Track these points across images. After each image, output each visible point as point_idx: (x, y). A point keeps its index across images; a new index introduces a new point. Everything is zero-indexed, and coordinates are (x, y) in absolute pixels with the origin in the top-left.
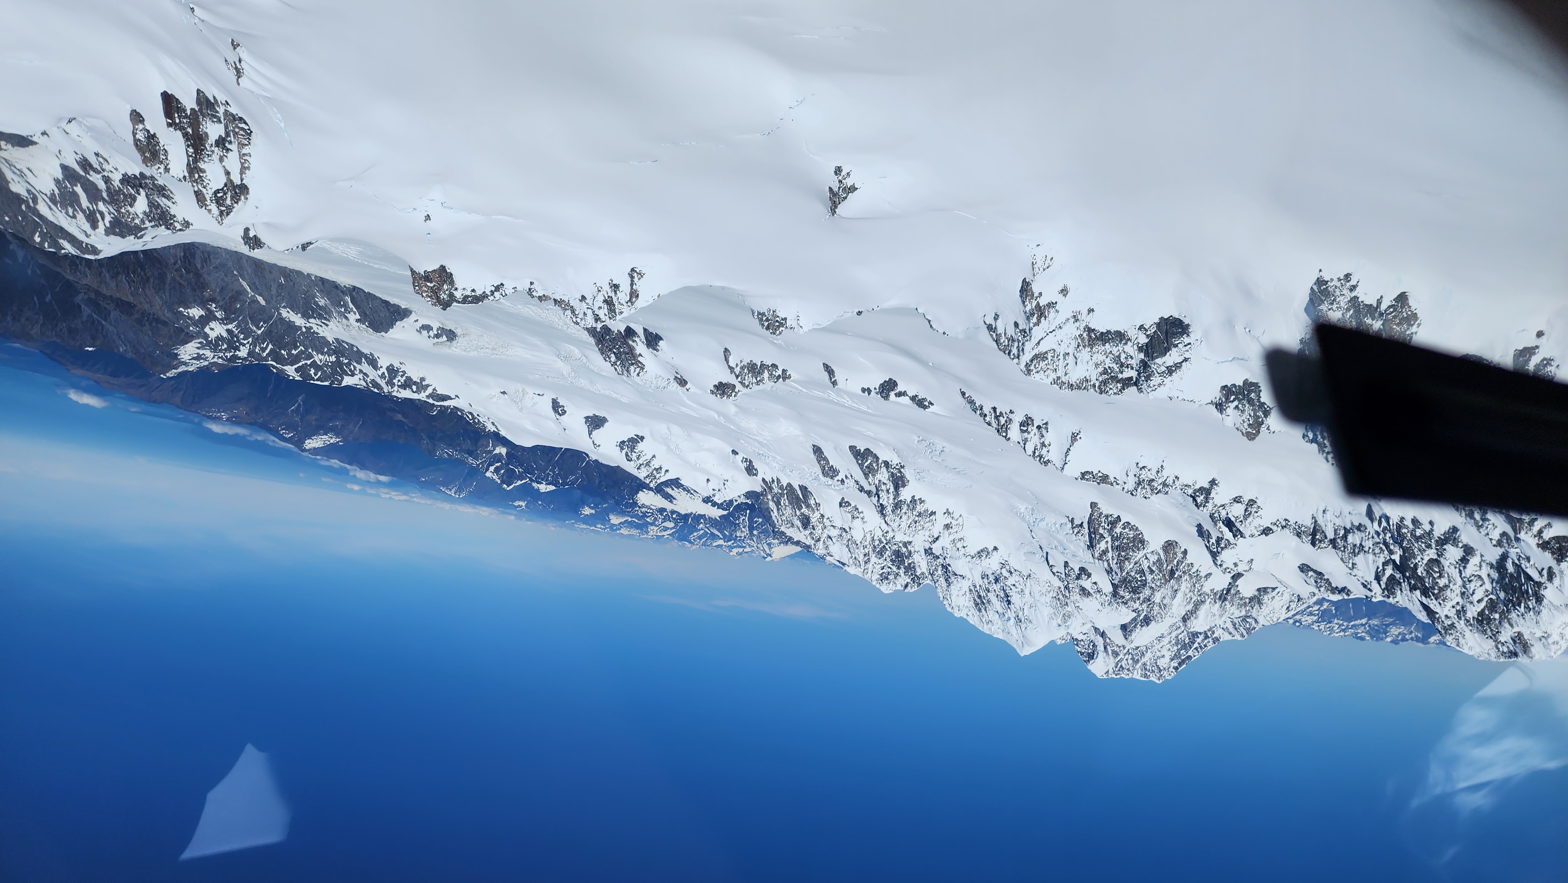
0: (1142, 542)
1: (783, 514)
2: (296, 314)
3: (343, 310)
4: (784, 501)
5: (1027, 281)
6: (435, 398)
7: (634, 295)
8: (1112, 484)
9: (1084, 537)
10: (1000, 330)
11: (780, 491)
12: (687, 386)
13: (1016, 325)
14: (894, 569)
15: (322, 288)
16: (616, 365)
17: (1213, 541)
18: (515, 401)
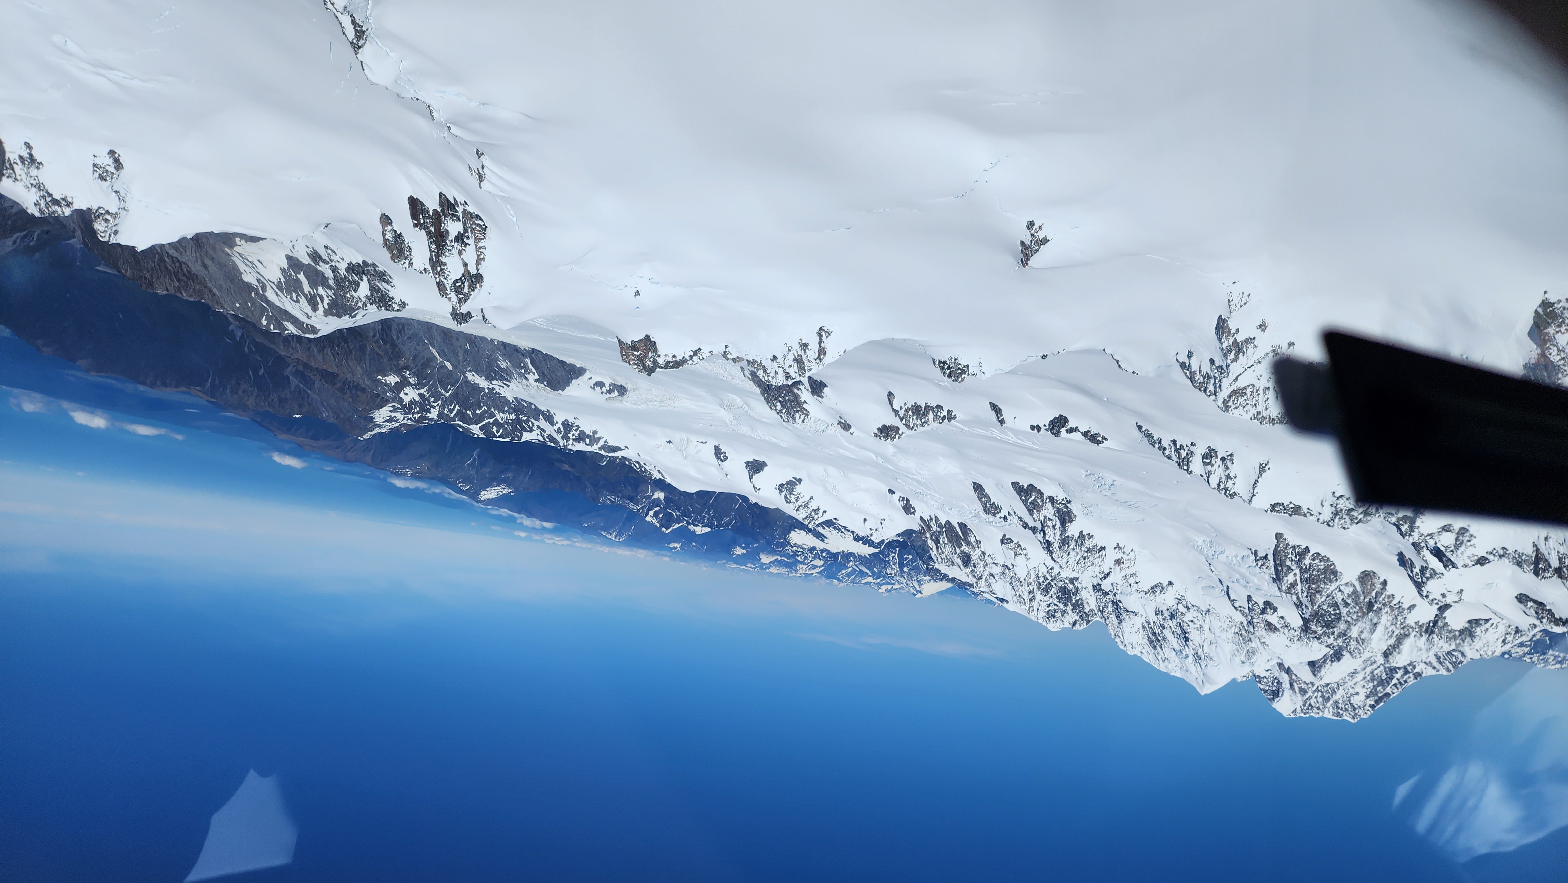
0: (1335, 573)
1: (943, 553)
2: (481, 377)
3: (523, 371)
4: (943, 539)
5: (1223, 317)
6: (606, 449)
7: (822, 352)
8: (1305, 515)
9: (1270, 570)
10: (1195, 367)
11: (939, 529)
12: (851, 431)
13: (1212, 362)
14: (1061, 606)
15: (504, 352)
16: (782, 413)
17: (1417, 570)
18: (680, 450)
